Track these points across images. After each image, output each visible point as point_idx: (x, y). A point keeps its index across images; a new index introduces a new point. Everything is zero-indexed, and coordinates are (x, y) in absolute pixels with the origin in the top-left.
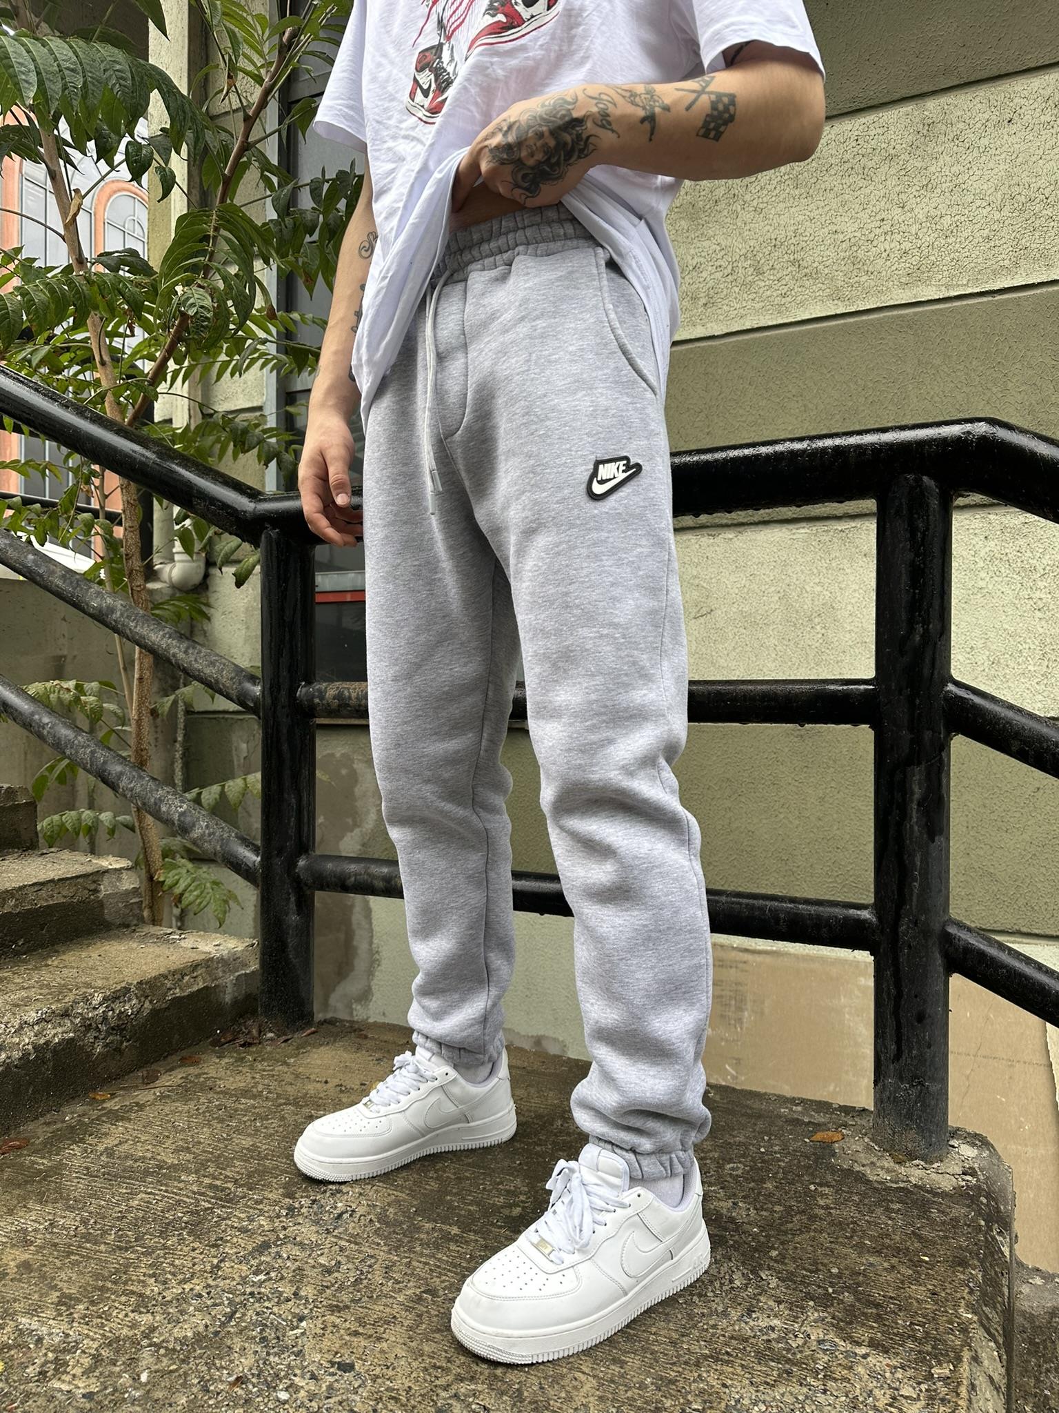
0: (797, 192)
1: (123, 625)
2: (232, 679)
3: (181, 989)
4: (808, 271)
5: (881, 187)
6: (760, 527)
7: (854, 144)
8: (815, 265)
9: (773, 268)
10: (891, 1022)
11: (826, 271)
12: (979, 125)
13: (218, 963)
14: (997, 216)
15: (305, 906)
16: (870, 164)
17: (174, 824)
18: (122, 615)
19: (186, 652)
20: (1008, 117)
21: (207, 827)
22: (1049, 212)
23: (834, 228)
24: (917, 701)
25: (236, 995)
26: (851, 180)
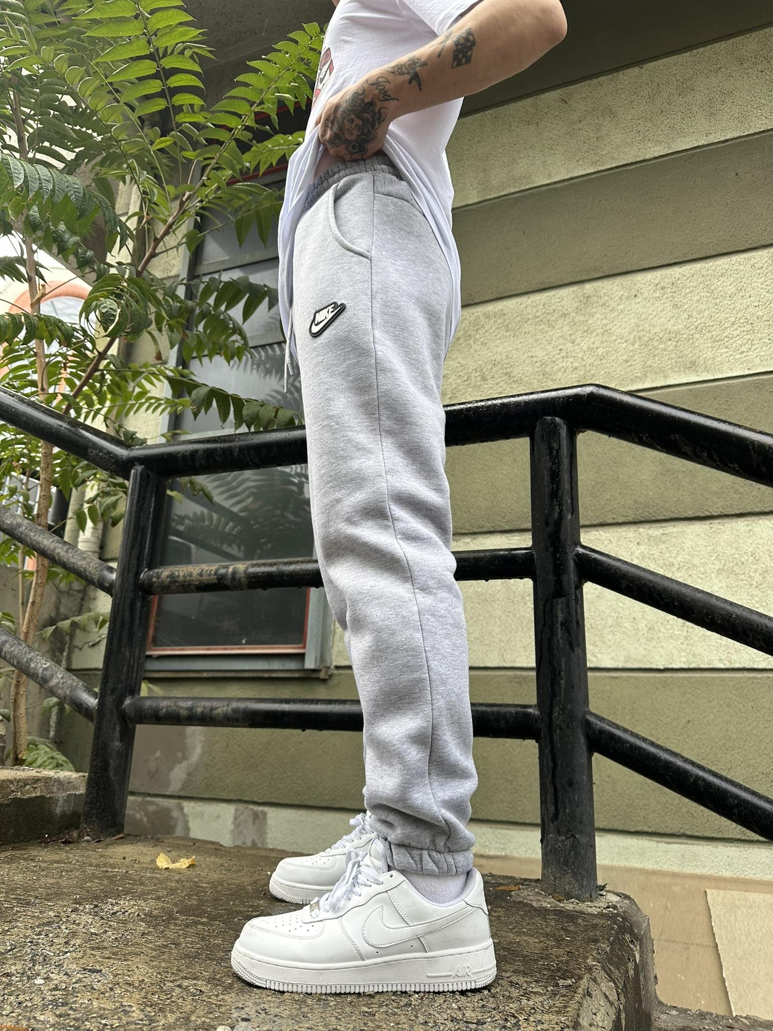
0: (508, 334)
1: (26, 535)
2: (96, 568)
3: (22, 793)
4: (515, 379)
5: (559, 331)
6: (488, 535)
7: (542, 307)
8: (520, 375)
9: (493, 377)
10: (550, 789)
11: (527, 379)
12: (617, 298)
13: (55, 782)
14: (631, 348)
15: (128, 737)
16: (552, 319)
17: (38, 676)
18: (26, 529)
19: (67, 552)
20: (634, 293)
21: (62, 678)
22: (662, 346)
23: (530, 354)
24: (558, 555)
25: (66, 809)
26: (541, 327)
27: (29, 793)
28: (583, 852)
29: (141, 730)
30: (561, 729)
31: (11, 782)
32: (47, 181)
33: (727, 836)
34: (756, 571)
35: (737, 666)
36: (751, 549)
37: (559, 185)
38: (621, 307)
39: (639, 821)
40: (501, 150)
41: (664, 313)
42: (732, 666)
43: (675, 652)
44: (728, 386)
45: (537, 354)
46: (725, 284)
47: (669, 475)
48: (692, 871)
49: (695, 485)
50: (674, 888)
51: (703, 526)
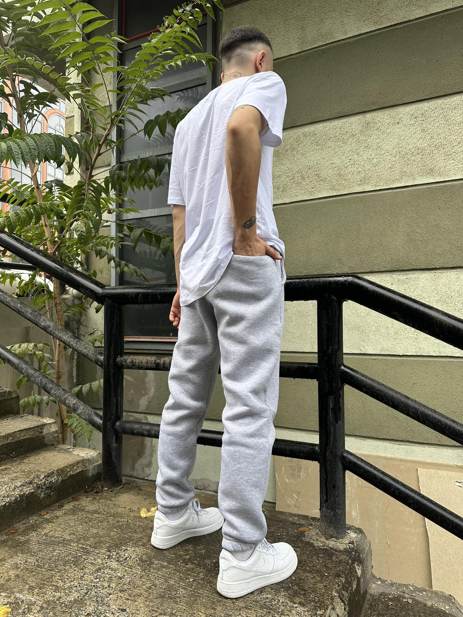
0: (318, 147)
2: (93, 354)
3: (73, 472)
4: (322, 178)
5: (350, 146)
7: (339, 130)
8: (325, 176)
9: (308, 177)
10: (324, 488)
11: (329, 179)
12: (386, 124)
13: (87, 461)
14: (394, 159)
15: (119, 440)
16: (345, 138)
17: (71, 408)
18: (53, 329)
19: (76, 344)
20: (397, 121)
21: (83, 409)
22: (413, 158)
23: (332, 162)
25: (94, 473)
26: (338, 143)
27: (76, 471)
28: (339, 517)
29: (125, 437)
30: (330, 461)
33: (430, 443)
34: (459, 302)
35: (443, 355)
37: (351, 40)
38: (389, 131)
41: (416, 135)
42: (441, 355)
43: (409, 346)
44: (452, 186)
45: (335, 162)
46: (456, 115)
50: (401, 467)
51: (430, 274)
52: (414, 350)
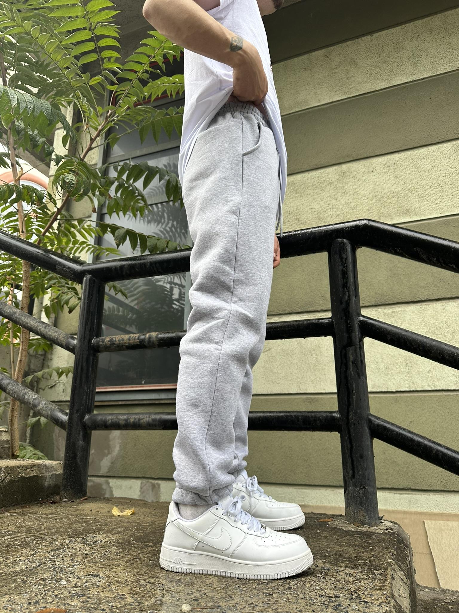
0: (297, 195)
1: (19, 319)
2: (64, 337)
3: (25, 474)
4: (302, 222)
5: (327, 193)
6: (288, 315)
7: (317, 179)
8: (305, 220)
10: (349, 460)
11: (309, 222)
12: (361, 173)
13: (44, 467)
14: (371, 202)
15: (87, 438)
16: (323, 186)
17: (30, 404)
18: (19, 315)
19: (45, 328)
20: (371, 170)
21: (45, 404)
22: (389, 201)
23: (311, 207)
24: (349, 321)
25: (51, 483)
26: (317, 191)
27: (29, 474)
28: (370, 497)
29: (95, 434)
30: (354, 424)
31: (18, 467)
32: (30, 103)
33: (435, 489)
34: (448, 332)
35: (438, 388)
36: (445, 319)
37: (325, 106)
38: (364, 178)
39: (383, 482)
40: (289, 86)
41: (390, 181)
42: (436, 389)
43: (402, 381)
44: (429, 224)
45: (314, 207)
46: (425, 163)
47: (395, 277)
48: (415, 510)
49: (411, 283)
50: (405, 521)
51: (417, 307)
52: (407, 385)
